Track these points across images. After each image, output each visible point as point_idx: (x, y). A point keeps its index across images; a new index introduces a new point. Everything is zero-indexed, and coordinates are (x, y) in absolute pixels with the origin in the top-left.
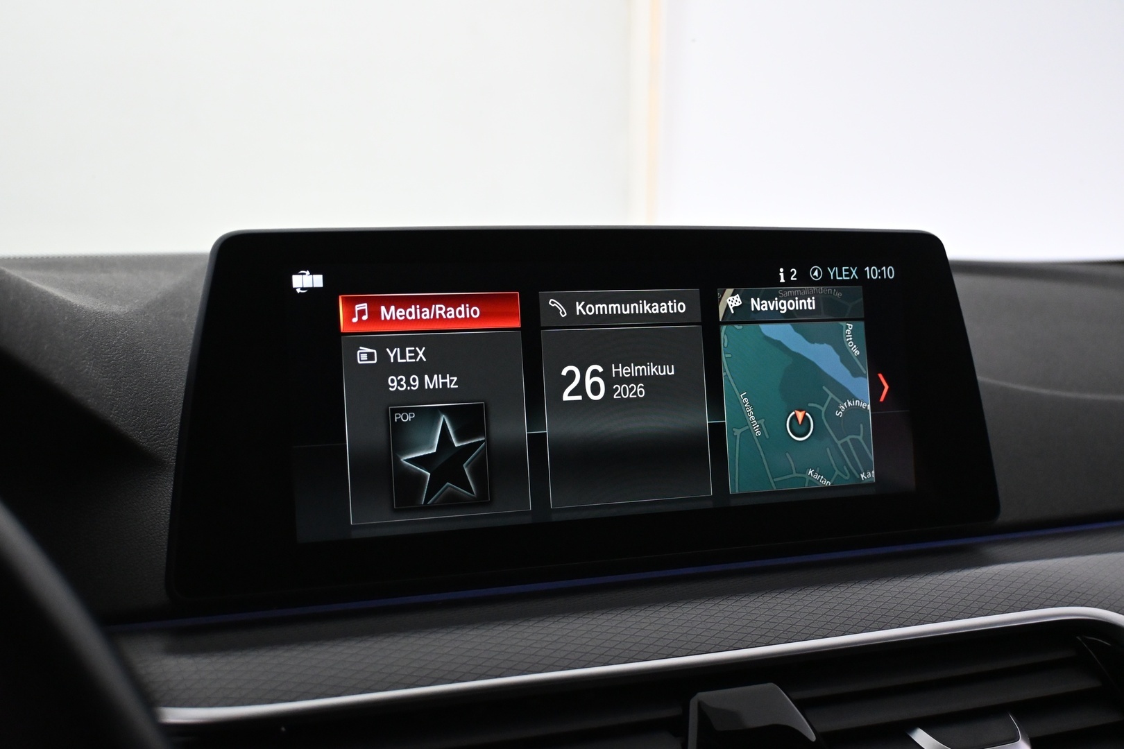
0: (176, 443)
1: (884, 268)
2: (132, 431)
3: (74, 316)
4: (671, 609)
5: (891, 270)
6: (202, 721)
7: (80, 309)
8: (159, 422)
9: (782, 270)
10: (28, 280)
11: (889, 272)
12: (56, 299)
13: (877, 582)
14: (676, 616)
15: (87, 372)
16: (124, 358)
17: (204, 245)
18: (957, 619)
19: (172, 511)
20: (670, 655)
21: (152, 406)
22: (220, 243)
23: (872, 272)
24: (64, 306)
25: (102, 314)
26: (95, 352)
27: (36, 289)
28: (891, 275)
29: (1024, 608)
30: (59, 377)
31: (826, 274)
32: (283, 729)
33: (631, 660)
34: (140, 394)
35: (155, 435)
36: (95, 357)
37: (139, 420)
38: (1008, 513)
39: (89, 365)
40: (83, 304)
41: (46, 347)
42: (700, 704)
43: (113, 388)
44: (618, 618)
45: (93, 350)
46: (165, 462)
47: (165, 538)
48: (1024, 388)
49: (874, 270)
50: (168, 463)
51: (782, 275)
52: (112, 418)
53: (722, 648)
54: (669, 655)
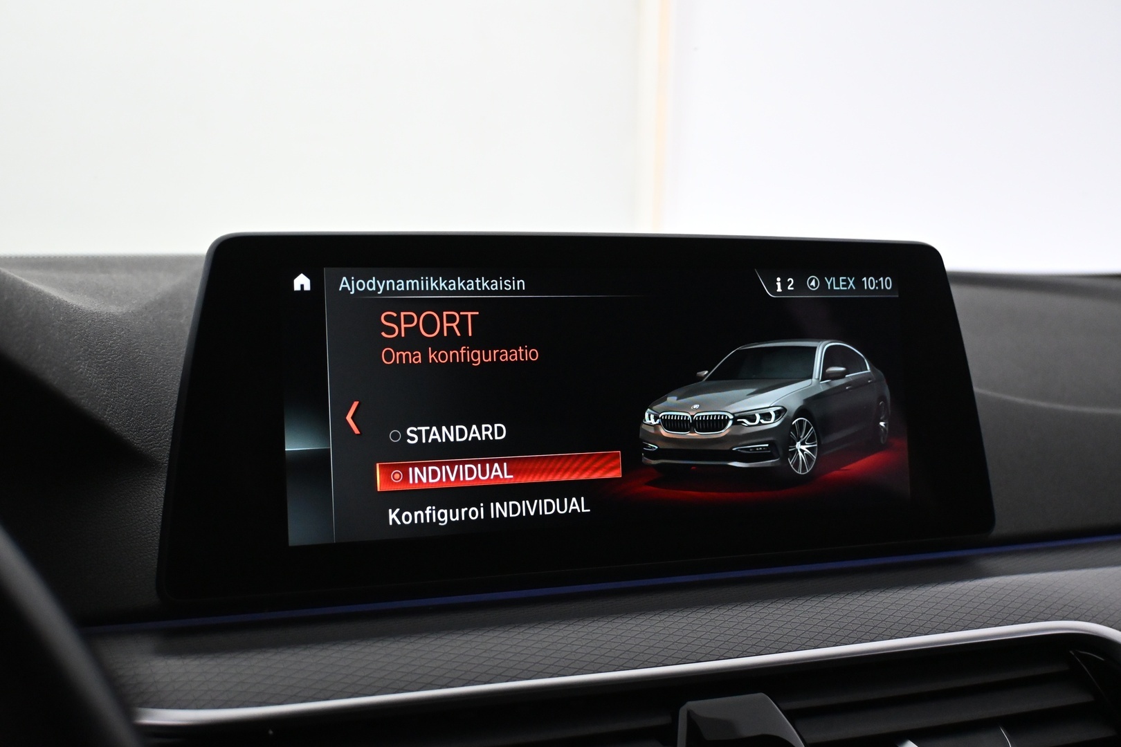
0: (170, 445)
1: (881, 279)
2: (126, 431)
3: (70, 317)
4: (663, 617)
5: (888, 280)
6: (191, 723)
7: (77, 310)
8: (154, 423)
9: (779, 279)
10: (24, 280)
11: (887, 283)
12: (52, 298)
13: (870, 593)
14: (667, 624)
15: (82, 373)
16: (120, 359)
17: (201, 247)
18: (950, 632)
19: (164, 512)
20: (660, 663)
21: (147, 406)
22: (216, 246)
23: (869, 283)
24: (59, 305)
25: (99, 315)
26: (91, 352)
27: (31, 289)
28: (889, 286)
29: (1017, 621)
30: (52, 376)
31: (824, 284)
32: (271, 732)
33: (621, 668)
34: (135, 394)
35: (149, 436)
36: (90, 358)
37: (133, 421)
38: (1003, 525)
39: (84, 365)
40: (80, 305)
41: (40, 347)
42: (689, 713)
43: (108, 389)
44: (609, 625)
45: (88, 350)
46: (159, 463)
47: (157, 539)
48: (1021, 400)
49: (871, 280)
50: (163, 464)
51: (779, 284)
52: (106, 418)
53: (711, 657)
54: (658, 664)
